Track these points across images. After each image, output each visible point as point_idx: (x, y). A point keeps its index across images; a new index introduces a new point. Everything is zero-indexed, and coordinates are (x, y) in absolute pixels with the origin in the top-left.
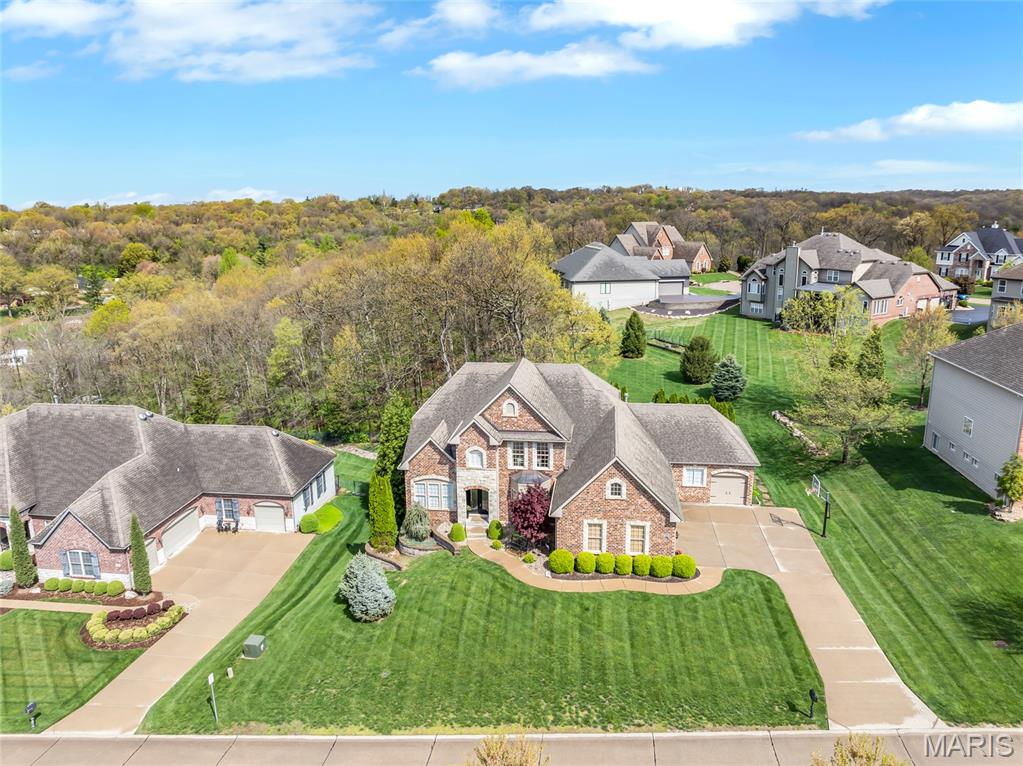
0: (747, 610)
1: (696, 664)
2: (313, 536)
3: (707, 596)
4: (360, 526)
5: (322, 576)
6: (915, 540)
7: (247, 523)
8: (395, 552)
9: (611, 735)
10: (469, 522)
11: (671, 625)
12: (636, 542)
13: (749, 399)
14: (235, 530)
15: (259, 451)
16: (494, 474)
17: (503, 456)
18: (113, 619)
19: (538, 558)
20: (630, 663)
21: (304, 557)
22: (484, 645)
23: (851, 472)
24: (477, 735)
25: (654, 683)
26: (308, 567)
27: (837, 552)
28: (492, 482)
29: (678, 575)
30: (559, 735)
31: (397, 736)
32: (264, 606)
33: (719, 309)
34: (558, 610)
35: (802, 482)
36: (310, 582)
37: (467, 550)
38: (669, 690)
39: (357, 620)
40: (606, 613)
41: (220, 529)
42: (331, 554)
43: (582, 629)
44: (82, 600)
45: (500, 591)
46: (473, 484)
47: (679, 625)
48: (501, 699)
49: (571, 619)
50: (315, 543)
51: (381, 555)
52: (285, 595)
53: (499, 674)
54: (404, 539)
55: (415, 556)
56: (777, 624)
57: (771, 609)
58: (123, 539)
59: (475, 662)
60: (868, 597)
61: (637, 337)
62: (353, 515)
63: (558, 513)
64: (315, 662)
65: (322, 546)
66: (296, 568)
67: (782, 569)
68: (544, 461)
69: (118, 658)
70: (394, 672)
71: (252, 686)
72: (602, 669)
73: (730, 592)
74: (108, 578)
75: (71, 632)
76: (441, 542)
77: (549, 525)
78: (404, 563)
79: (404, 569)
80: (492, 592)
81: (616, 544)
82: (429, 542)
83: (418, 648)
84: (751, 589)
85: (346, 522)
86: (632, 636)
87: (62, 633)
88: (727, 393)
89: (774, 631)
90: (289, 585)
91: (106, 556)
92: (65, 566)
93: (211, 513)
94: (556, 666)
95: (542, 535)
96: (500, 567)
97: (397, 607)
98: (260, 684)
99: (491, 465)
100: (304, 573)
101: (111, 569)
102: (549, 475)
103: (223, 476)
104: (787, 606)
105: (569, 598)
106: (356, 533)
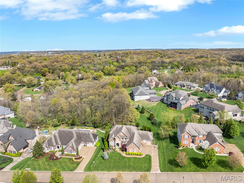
0: (147, 160)
1: (140, 165)
2: (97, 147)
3: (143, 158)
4: (102, 145)
5: (99, 153)
6: (169, 151)
7: (88, 145)
8: (108, 151)
9: (130, 172)
10: (117, 147)
11: (138, 161)
12: (136, 151)
13: (158, 124)
14: (86, 146)
15: (89, 135)
16: (120, 142)
17: (121, 139)
18: (75, 159)
19: (125, 152)
20: (133, 165)
21: (96, 150)
22: (118, 163)
23: (166, 140)
24: (117, 172)
25: (135, 167)
26: (97, 151)
27: (160, 152)
28: (120, 143)
29: (140, 155)
30: (125, 172)
31: (110, 172)
32: (92, 157)
33: (160, 100)
34: (126, 159)
35: (160, 141)
36: (97, 154)
37: (116, 151)
38: (136, 168)
39: (104, 160)
40: (132, 160)
41: (84, 146)
42: (99, 150)
43: (129, 161)
44: (70, 156)
45: (120, 157)
46: (117, 143)
47: (139, 161)
48: (120, 169)
49: (128, 160)
50: (97, 148)
51: (106, 151)
52: (95, 156)
53: (120, 166)
54: (109, 149)
55: (110, 151)
56: (149, 161)
57: (149, 159)
58: (75, 149)
59: (117, 165)
60: (161, 158)
61: (143, 111)
62: (101, 143)
63: (127, 148)
64: (101, 164)
65: (98, 148)
66: (95, 152)
67: (152, 154)
68: (126, 140)
69: (78, 164)
70: (109, 166)
71: (94, 167)
72: (130, 166)
73: (145, 157)
74: (73, 153)
75: (71, 160)
76: (113, 150)
77: (126, 149)
78: (109, 152)
79: (109, 153)
80: (119, 157)
81: (133, 151)
82: (112, 149)
83: (112, 163)
84: (148, 157)
85: (100, 144)
86: (134, 162)
87: (70, 160)
88: (155, 124)
89: (149, 162)
90: (95, 154)
91: (73, 151)
92: (68, 152)
93: (83, 143)
94: (126, 165)
95: (125, 150)
96: (120, 154)
97: (109, 158)
98: (95, 167)
99: (119, 141)
100: (96, 153)
101: (74, 152)
102: (126, 142)
103: (85, 139)
104: (151, 159)
105: (128, 158)
106: (102, 146)
